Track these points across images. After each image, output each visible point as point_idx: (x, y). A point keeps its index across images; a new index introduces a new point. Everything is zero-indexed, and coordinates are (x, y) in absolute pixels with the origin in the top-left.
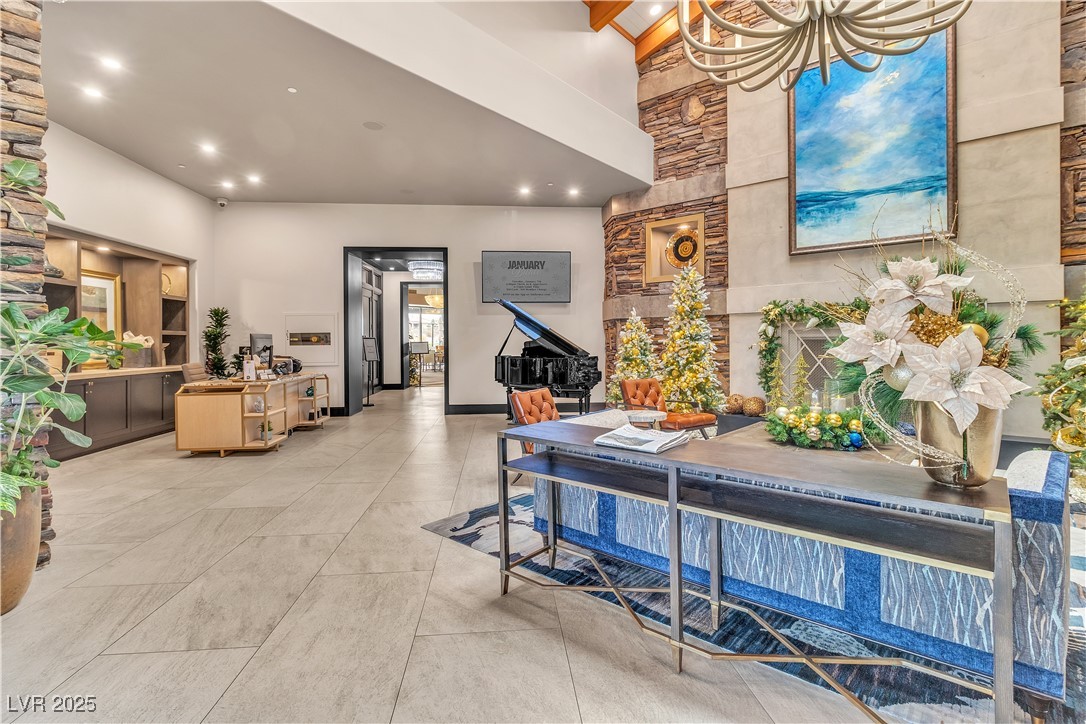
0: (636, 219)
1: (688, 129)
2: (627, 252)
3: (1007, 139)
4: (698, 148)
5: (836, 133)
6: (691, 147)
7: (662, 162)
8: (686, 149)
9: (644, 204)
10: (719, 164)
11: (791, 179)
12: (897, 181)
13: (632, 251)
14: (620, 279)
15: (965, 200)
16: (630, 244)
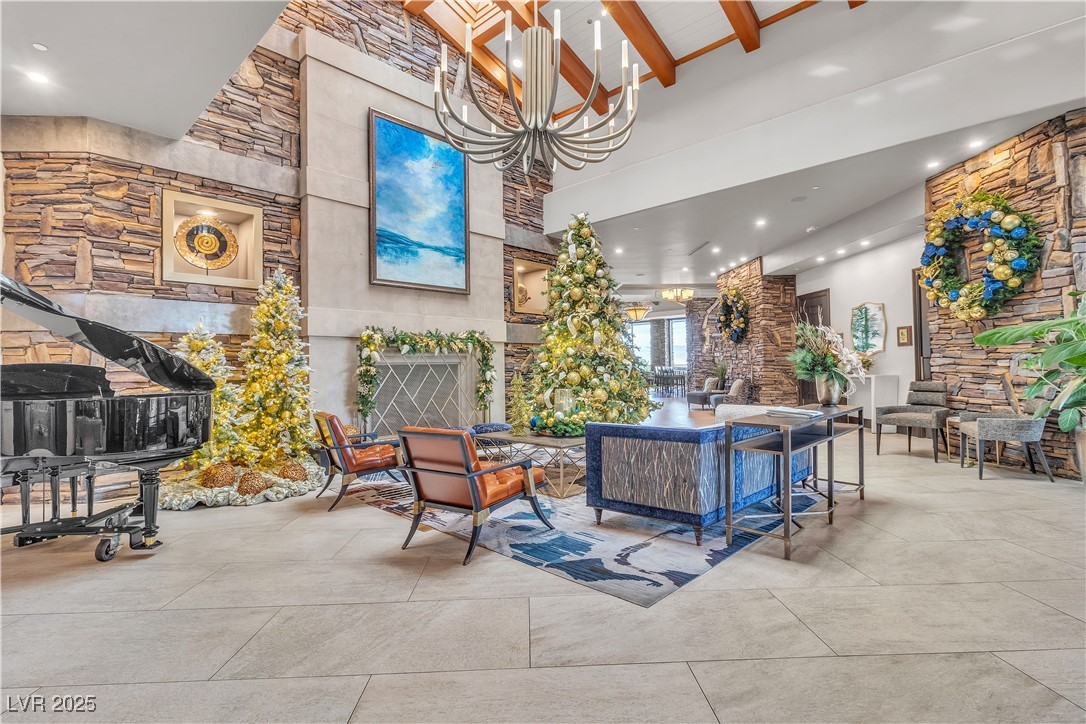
0: (141, 176)
1: (237, 91)
2: (118, 222)
3: (489, 240)
4: (253, 124)
6: (245, 119)
8: (235, 115)
9: (163, 158)
10: (282, 158)
11: (371, 211)
12: (441, 245)
13: (132, 224)
14: (99, 262)
16: (127, 210)
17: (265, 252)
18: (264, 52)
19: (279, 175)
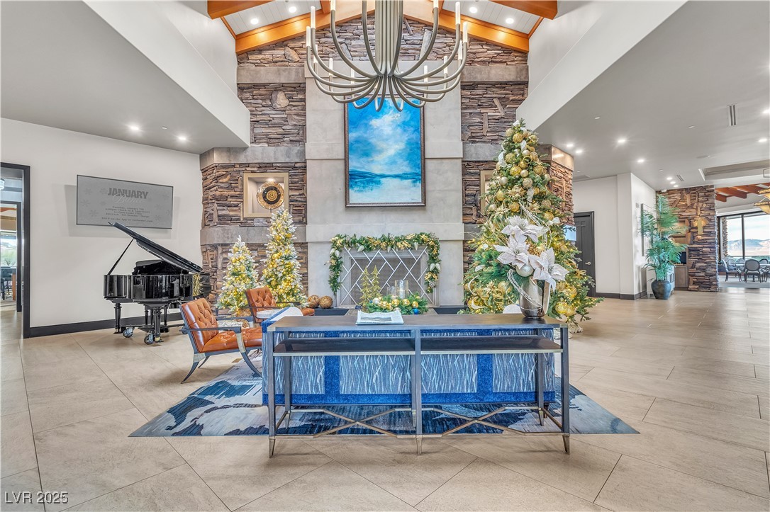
0: (235, 169)
1: (276, 112)
2: (226, 193)
3: (444, 161)
4: (284, 127)
5: (370, 139)
6: (280, 126)
7: (257, 131)
8: (274, 126)
9: (242, 159)
10: (299, 141)
11: (346, 160)
12: (400, 173)
13: (232, 193)
14: (220, 213)
15: (429, 188)
16: (230, 187)
17: (290, 196)
18: (289, 85)
19: (296, 152)
